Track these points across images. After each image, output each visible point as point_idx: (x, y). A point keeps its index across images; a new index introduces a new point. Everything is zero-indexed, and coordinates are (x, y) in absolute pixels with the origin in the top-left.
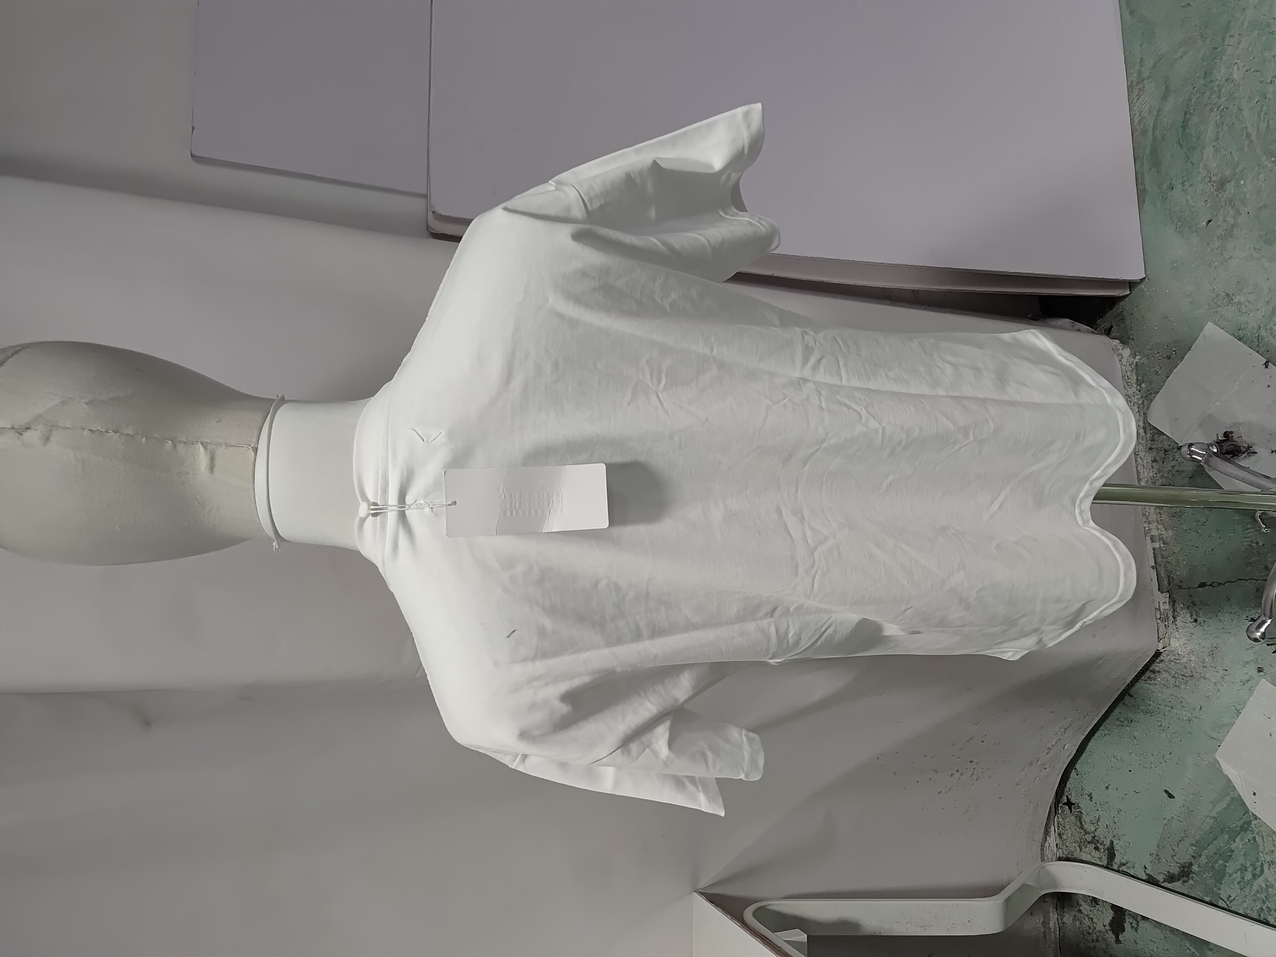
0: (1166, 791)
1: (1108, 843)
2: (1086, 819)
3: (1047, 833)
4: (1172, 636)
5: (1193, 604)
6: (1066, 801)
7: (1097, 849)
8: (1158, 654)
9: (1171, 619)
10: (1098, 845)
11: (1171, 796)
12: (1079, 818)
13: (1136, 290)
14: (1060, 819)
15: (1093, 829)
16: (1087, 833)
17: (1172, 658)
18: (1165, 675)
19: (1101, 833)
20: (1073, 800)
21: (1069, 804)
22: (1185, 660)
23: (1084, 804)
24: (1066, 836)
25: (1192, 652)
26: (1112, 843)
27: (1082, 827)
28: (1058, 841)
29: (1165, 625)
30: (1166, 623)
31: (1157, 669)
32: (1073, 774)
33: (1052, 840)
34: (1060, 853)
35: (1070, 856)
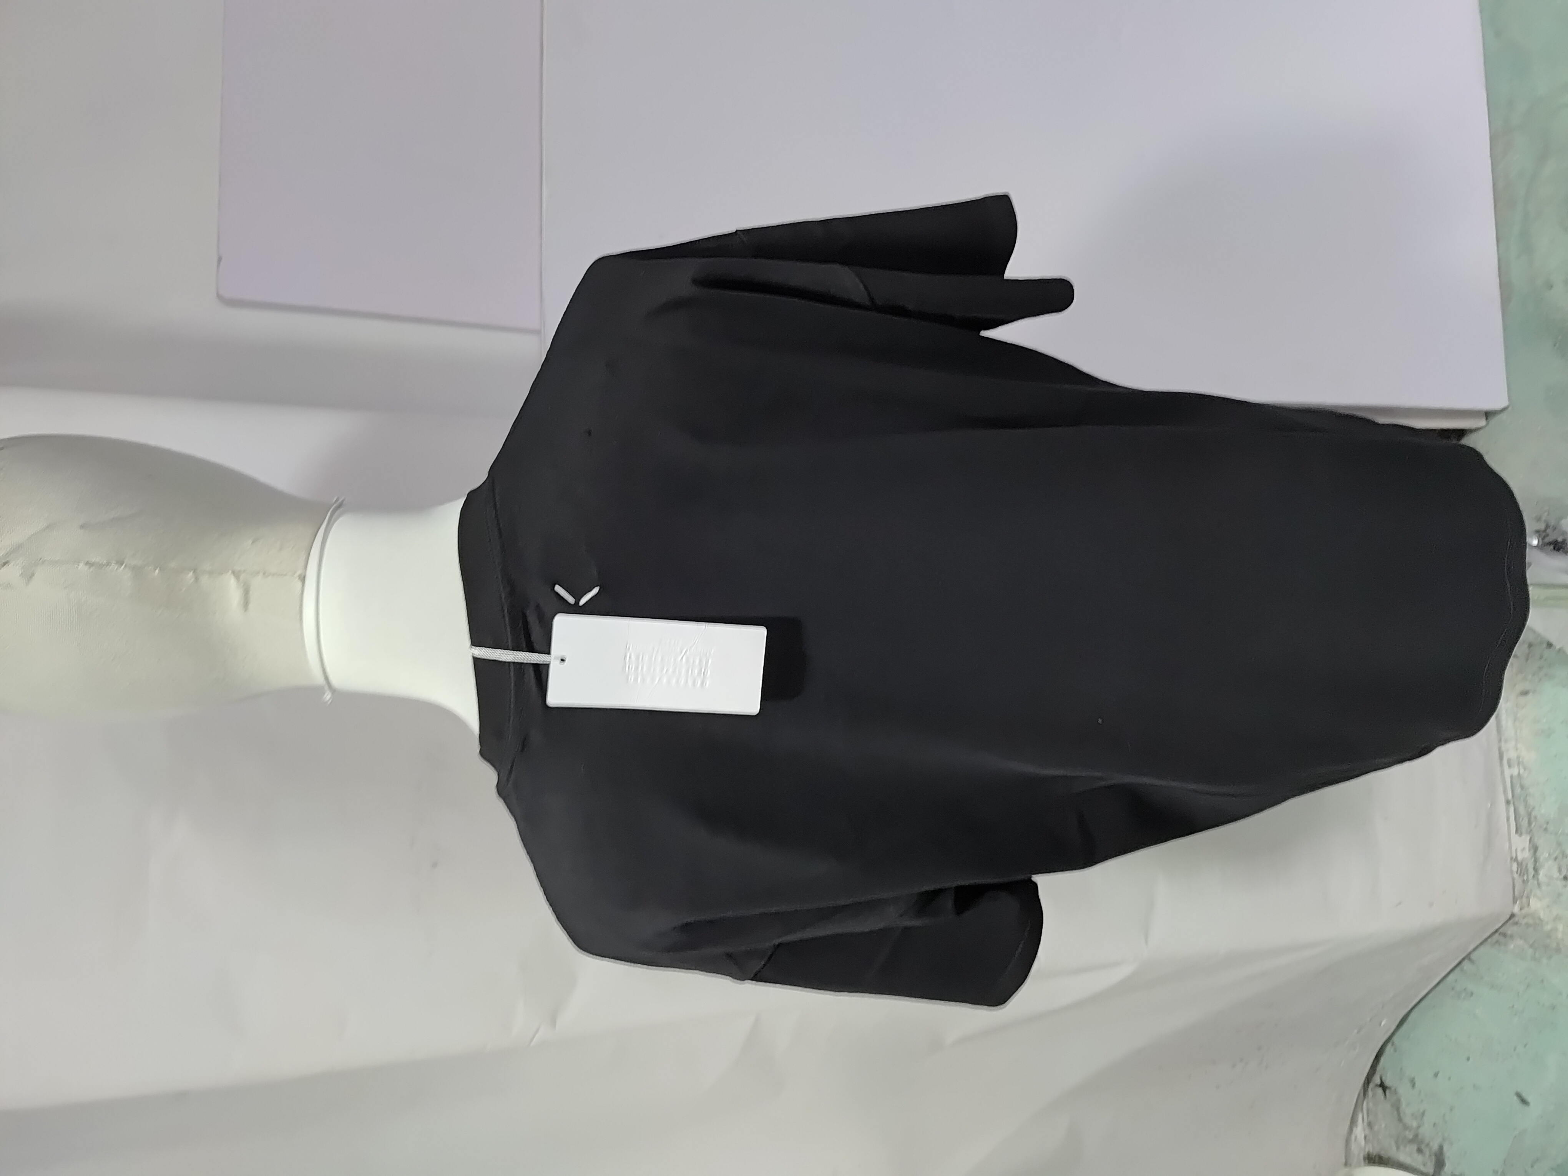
0: (1519, 1095)
1: (1435, 1146)
2: (1407, 1111)
3: (1353, 1122)
4: (1533, 894)
5: (1563, 855)
6: (1378, 1082)
7: (1419, 1151)
8: (1512, 916)
9: (1531, 872)
10: (1423, 1147)
11: (1524, 1101)
12: (1397, 1107)
13: (1494, 421)
14: (1371, 1104)
15: (1415, 1124)
16: (1406, 1127)
17: (1531, 922)
18: (1520, 942)
19: (1426, 1131)
20: (1387, 1083)
21: (1382, 1086)
22: (1548, 927)
23: (1403, 1090)
24: (1380, 1125)
25: (1557, 918)
26: (1441, 1148)
27: (1400, 1120)
28: (1367, 1132)
29: (1524, 881)
30: (1525, 878)
31: (1509, 932)
32: (1389, 1049)
33: (1359, 1131)
34: (1369, 1148)
35: (1382, 1153)
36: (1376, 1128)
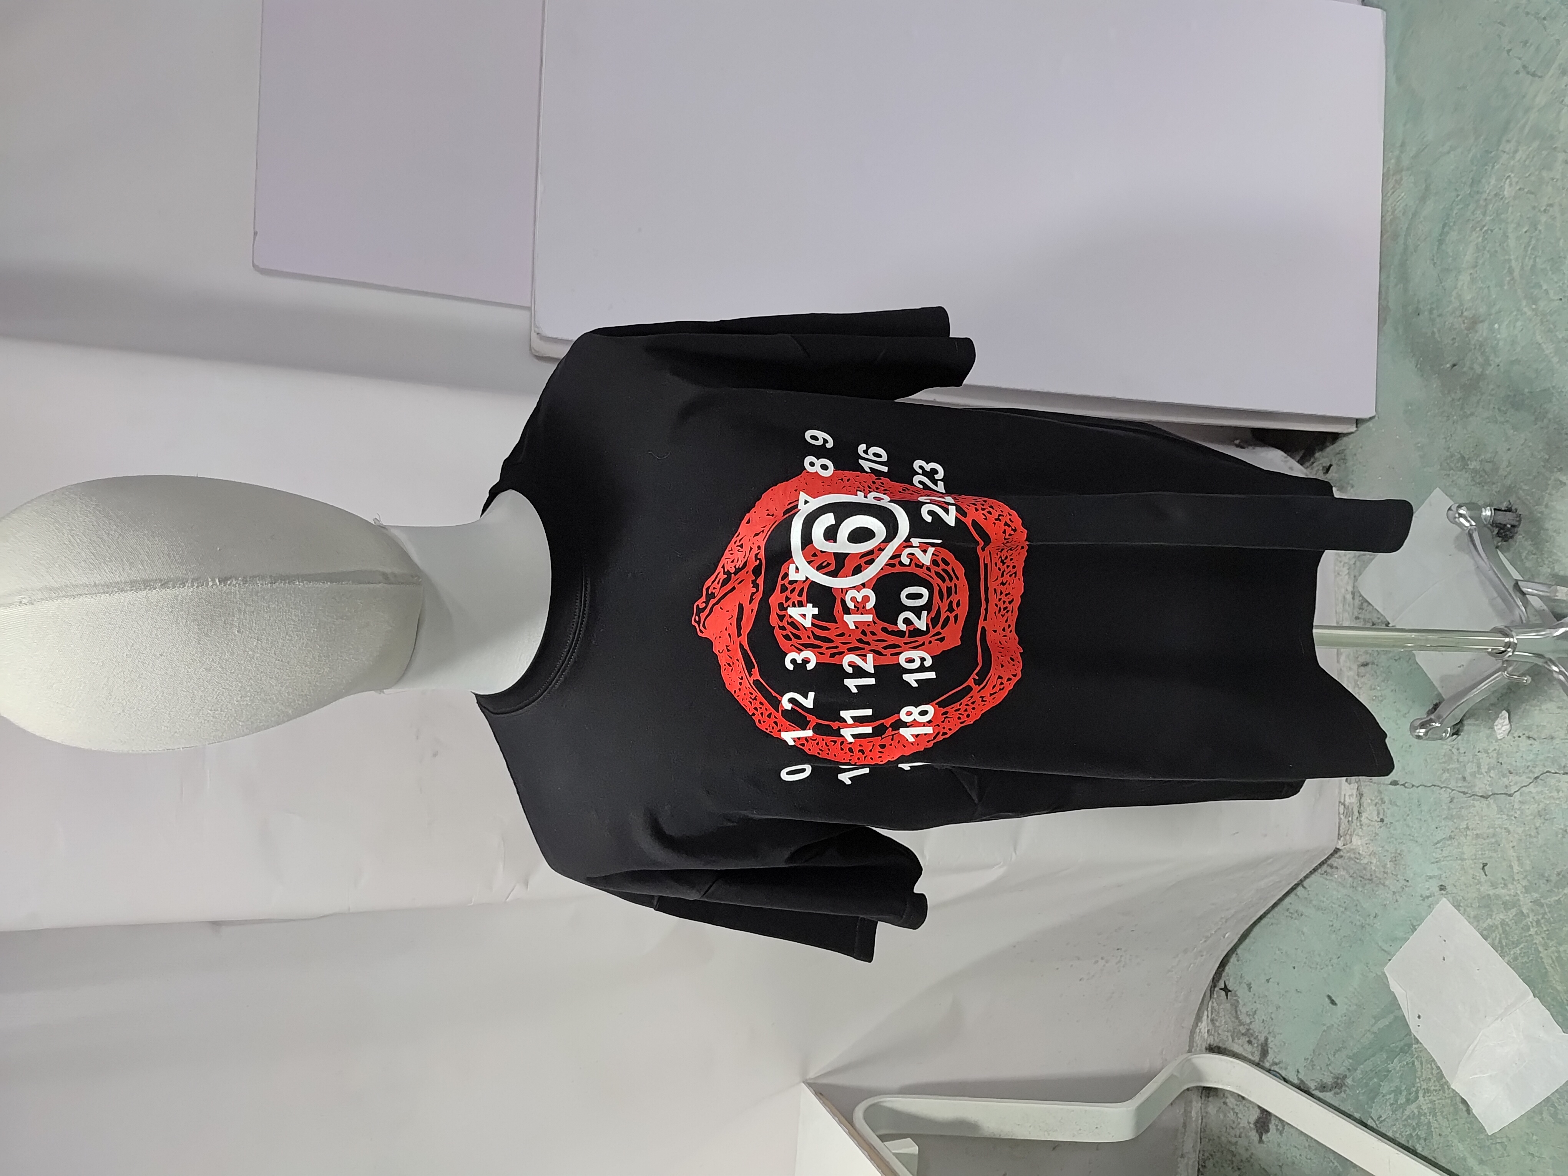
0: (1329, 997)
1: (1262, 1039)
2: (1243, 1009)
3: (1199, 1018)
4: (1355, 833)
5: (1382, 801)
6: (1223, 986)
7: (1250, 1042)
8: (1337, 850)
9: (1356, 814)
10: (1252, 1039)
11: (1333, 1002)
12: (1235, 1006)
13: (1363, 427)
14: (1215, 1004)
15: (1248, 1021)
16: (1241, 1023)
17: (1352, 856)
18: (1343, 873)
19: (1256, 1027)
20: (1229, 988)
21: (1226, 990)
22: (1365, 861)
23: (1241, 992)
24: (1221, 1022)
25: (1373, 854)
26: (1266, 1039)
27: (1237, 1017)
28: (1210, 1027)
29: (1349, 821)
30: (1350, 819)
31: (1335, 864)
32: (1233, 959)
33: (1204, 1026)
34: (1211, 1040)
35: (1220, 1045)
36: (1217, 1024)
